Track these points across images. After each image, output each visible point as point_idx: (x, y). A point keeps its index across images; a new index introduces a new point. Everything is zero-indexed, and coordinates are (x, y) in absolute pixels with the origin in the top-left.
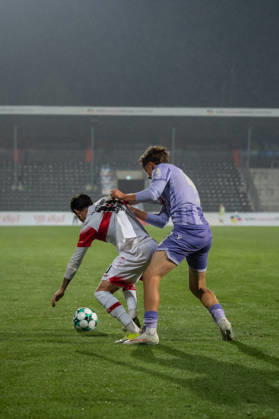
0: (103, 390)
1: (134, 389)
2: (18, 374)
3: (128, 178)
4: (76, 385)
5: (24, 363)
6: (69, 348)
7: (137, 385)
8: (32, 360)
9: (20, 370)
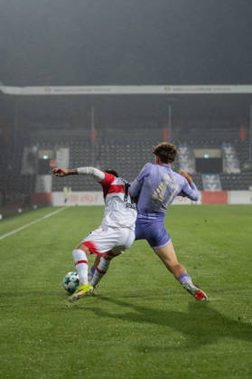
0: (185, 370)
1: (214, 369)
2: (100, 354)
3: (206, 156)
4: (158, 365)
5: (104, 343)
6: (149, 329)
7: (219, 366)
8: (113, 340)
9: (101, 350)
